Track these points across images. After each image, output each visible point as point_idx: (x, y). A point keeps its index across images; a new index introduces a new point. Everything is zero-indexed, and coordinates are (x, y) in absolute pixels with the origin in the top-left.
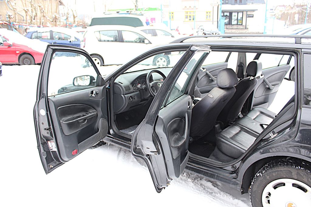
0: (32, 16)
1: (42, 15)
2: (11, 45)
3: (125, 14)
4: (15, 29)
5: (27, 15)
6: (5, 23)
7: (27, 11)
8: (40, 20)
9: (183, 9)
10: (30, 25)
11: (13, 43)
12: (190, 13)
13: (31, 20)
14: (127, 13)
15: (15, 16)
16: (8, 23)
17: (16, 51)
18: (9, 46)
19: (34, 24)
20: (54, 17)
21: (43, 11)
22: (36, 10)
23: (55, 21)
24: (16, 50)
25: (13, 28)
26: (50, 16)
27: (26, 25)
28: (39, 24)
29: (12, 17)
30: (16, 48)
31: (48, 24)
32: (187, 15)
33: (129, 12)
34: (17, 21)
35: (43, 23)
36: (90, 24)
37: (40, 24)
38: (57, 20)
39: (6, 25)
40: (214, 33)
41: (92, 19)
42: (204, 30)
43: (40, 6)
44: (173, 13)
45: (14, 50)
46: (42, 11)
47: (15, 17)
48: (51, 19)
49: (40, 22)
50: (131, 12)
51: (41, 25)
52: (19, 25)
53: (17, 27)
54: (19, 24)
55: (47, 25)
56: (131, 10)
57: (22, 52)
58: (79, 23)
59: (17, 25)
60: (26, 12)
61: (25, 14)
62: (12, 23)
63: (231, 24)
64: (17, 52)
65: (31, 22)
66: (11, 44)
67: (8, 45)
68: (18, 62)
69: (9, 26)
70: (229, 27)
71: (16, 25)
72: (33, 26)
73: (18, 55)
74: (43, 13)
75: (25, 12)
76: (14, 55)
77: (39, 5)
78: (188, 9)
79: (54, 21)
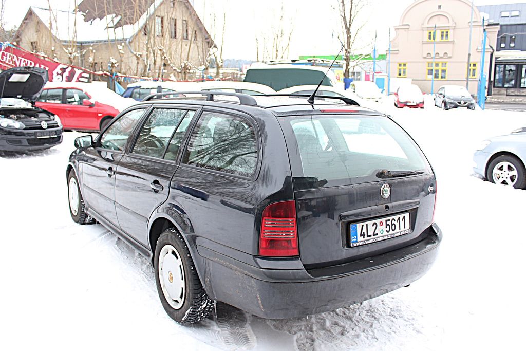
0: (146, 64)
1: (163, 63)
2: (92, 104)
3: (306, 64)
4: (119, 82)
5: (138, 63)
6: (105, 74)
7: (139, 56)
8: (160, 70)
9: (425, 58)
10: (142, 78)
11: (96, 102)
12: (437, 65)
13: (145, 71)
14: (308, 62)
15: (121, 63)
16: (109, 74)
17: (97, 114)
18: (91, 106)
19: (148, 77)
20: (183, 66)
21: (165, 57)
22: (156, 55)
23: (185, 73)
24: (99, 112)
25: (115, 82)
26: (176, 64)
27: (135, 77)
28: (157, 76)
29: (116, 65)
30: (98, 110)
31: (172, 77)
32: (430, 68)
33: (313, 61)
34: (123, 71)
35: (162, 75)
36: (244, 79)
37: (159, 76)
38: (188, 71)
39: (106, 76)
40: (462, 103)
41: (248, 71)
42: (444, 97)
43: (160, 50)
44: (405, 65)
45: (96, 111)
46: (163, 57)
47: (121, 66)
48: (179, 69)
49: (159, 74)
50: (315, 60)
51: (160, 79)
52: (125, 77)
53: (122, 80)
54: (125, 75)
55: (170, 79)
56: (315, 59)
57: (105, 114)
58: (225, 77)
59: (122, 77)
60: (138, 58)
61: (136, 61)
62: (115, 74)
63: (520, 87)
64: (100, 115)
65: (144, 73)
66: (92, 102)
67: (89, 104)
68: (99, 129)
69: (110, 78)
70: (512, 92)
71: (120, 77)
72: (145, 80)
73: (100, 119)
74: (164, 59)
75: (136, 58)
76: (95, 119)
77: (160, 48)
78: (441, 58)
79: (183, 72)
